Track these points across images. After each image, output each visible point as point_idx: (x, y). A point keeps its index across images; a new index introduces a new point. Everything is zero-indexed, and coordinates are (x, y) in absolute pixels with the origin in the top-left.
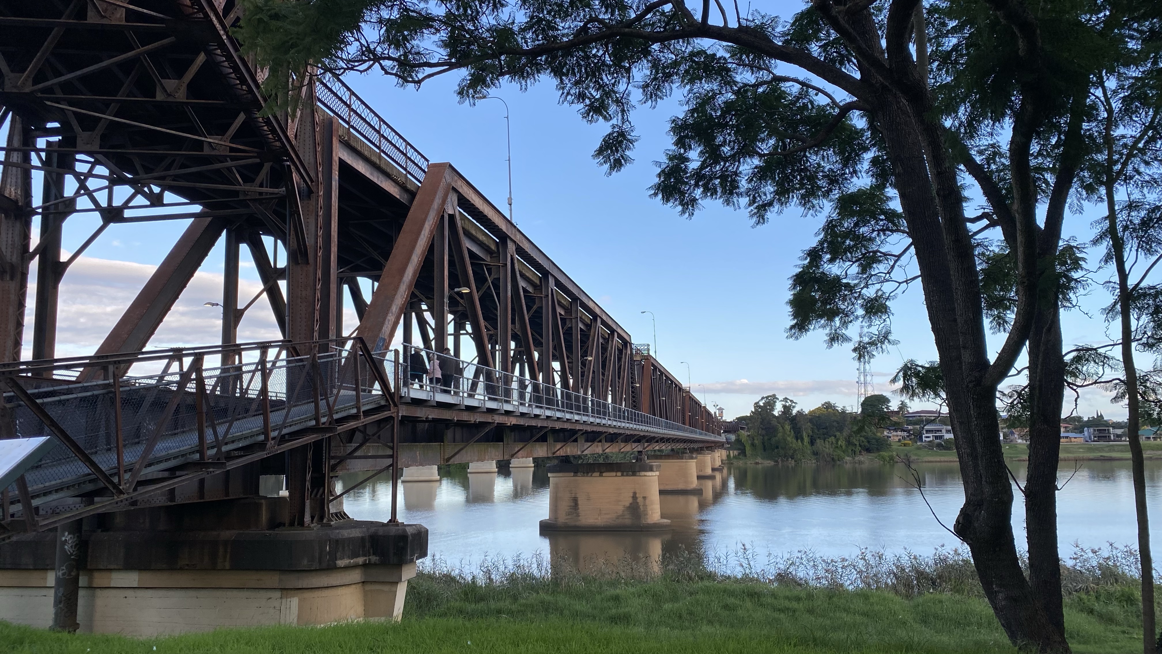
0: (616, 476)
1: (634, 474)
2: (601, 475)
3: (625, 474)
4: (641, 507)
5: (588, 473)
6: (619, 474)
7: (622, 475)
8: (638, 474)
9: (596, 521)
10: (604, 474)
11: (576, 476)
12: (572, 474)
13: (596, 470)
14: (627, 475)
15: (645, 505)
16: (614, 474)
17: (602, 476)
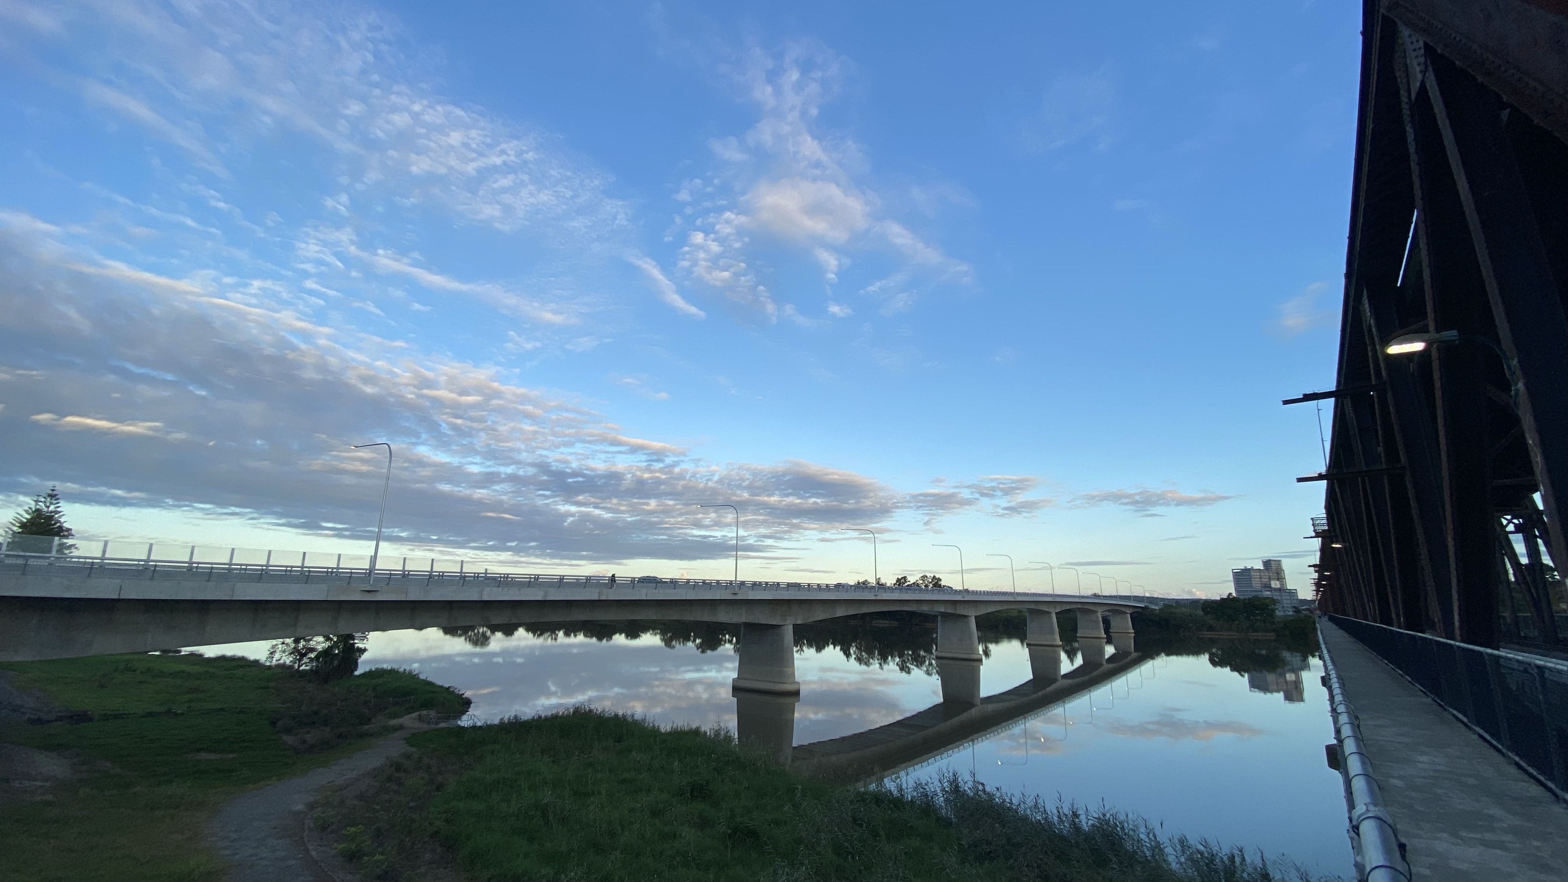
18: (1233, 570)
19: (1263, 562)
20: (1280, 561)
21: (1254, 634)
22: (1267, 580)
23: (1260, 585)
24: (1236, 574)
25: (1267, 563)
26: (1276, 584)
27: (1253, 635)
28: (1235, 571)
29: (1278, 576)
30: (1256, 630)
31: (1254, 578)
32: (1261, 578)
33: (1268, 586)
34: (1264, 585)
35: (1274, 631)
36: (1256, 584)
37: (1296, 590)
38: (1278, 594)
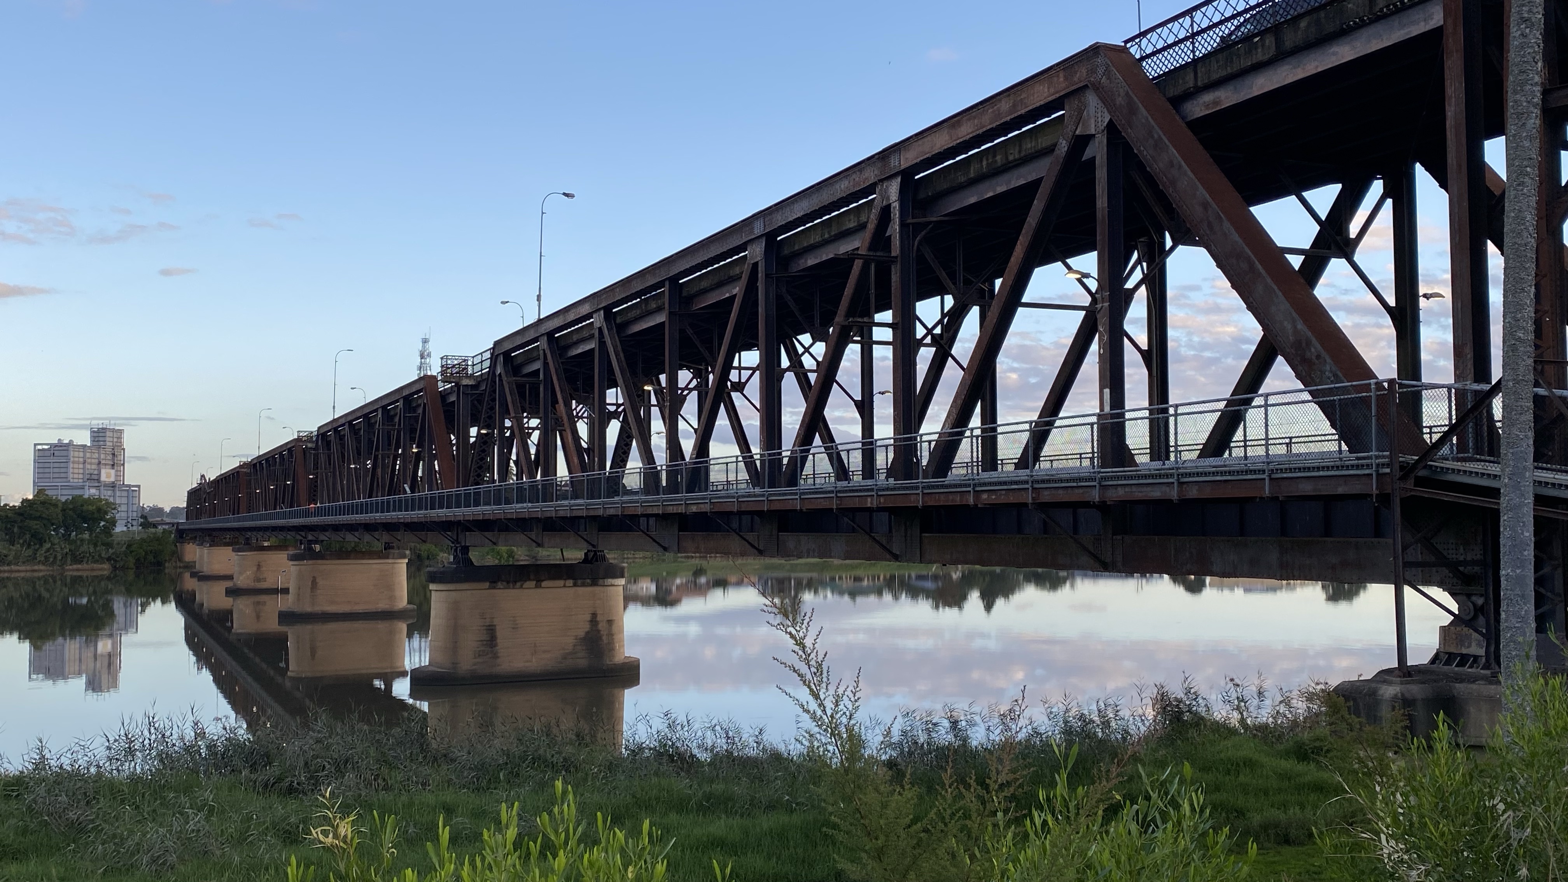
0: (564, 586)
1: (594, 583)
2: (538, 586)
3: (579, 582)
4: (604, 638)
5: (515, 582)
6: (570, 582)
7: (575, 585)
8: (601, 581)
9: (527, 664)
10: (544, 584)
11: (494, 588)
12: (487, 584)
13: (532, 577)
14: (583, 585)
15: (611, 635)
16: (561, 583)
17: (541, 587)
18: (35, 445)
19: (92, 432)
20: (121, 431)
21: (75, 567)
22: (94, 467)
23: (81, 476)
24: (41, 454)
25: (99, 434)
26: (108, 476)
27: (72, 570)
28: (39, 447)
29: (113, 459)
30: (77, 559)
31: (74, 462)
32: (84, 462)
33: (94, 479)
34: (88, 477)
35: (109, 559)
36: (75, 474)
37: (139, 486)
38: (110, 493)
